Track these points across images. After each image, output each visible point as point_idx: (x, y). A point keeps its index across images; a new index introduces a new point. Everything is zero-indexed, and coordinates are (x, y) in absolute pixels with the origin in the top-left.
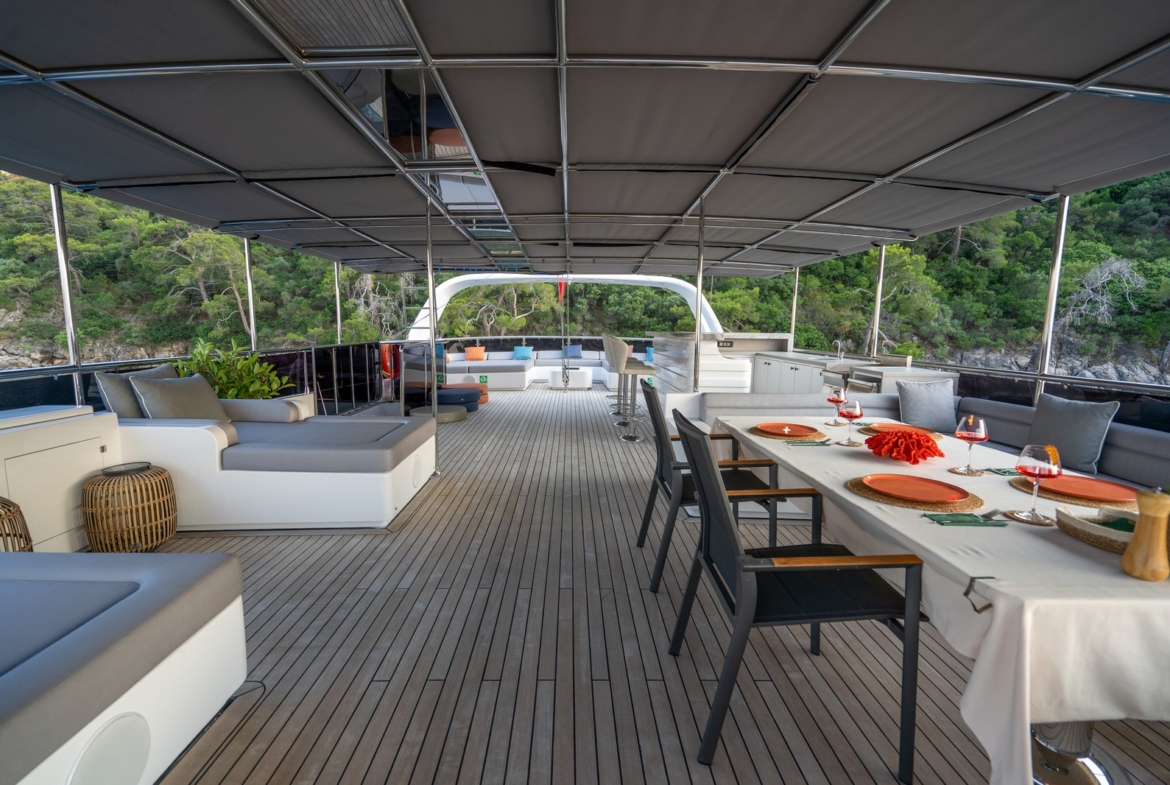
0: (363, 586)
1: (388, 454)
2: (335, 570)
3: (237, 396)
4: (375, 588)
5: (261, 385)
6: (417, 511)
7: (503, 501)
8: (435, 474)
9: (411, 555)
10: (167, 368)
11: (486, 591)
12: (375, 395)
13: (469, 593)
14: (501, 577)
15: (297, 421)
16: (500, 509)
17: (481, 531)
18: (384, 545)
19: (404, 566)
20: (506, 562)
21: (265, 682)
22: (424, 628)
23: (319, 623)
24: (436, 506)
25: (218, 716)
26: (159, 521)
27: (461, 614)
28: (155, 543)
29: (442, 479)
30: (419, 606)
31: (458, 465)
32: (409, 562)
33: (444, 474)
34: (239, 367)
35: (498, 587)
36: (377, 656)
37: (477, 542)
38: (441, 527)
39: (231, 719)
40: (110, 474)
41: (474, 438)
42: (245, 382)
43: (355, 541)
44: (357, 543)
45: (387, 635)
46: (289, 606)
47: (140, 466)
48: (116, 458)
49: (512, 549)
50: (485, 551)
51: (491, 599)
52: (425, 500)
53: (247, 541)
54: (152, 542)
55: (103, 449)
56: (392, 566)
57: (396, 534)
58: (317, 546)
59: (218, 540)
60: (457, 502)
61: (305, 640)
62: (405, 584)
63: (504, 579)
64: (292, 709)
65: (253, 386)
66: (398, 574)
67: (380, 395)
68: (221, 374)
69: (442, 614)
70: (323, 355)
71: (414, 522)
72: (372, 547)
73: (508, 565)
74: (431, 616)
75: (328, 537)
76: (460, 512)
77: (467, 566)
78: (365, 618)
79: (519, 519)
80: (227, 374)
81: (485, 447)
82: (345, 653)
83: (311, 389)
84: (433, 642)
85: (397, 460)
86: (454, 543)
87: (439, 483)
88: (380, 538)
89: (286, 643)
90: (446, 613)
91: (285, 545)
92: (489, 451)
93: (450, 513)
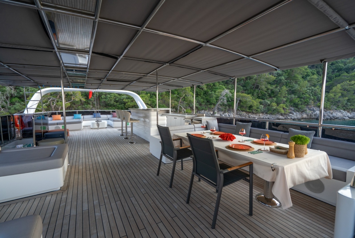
6: (69, 180)
7: (103, 170)
8: (68, 165)
11: (119, 202)
12: (13, 137)
13: (113, 204)
16: (104, 173)
17: (102, 182)
18: (64, 196)
20: (119, 191)
22: (105, 221)
24: (76, 177)
27: (116, 212)
30: (98, 214)
31: (75, 160)
32: (81, 199)
33: (71, 165)
35: (122, 199)
37: (103, 186)
41: (73, 149)
43: (49, 198)
44: (51, 198)
45: (92, 228)
49: (118, 186)
50: (109, 188)
51: (123, 204)
52: (70, 176)
57: (67, 191)
58: (30, 205)
62: (85, 208)
63: (122, 196)
66: (79, 205)
67: (14, 137)
71: (71, 184)
72: (59, 198)
73: (121, 191)
75: (34, 199)
76: (88, 177)
77: (106, 195)
78: (78, 225)
79: (113, 175)
81: (81, 152)
84: (113, 224)
86: (94, 188)
87: (71, 168)
88: (60, 194)
90: (110, 213)
92: (84, 153)
93: (84, 178)
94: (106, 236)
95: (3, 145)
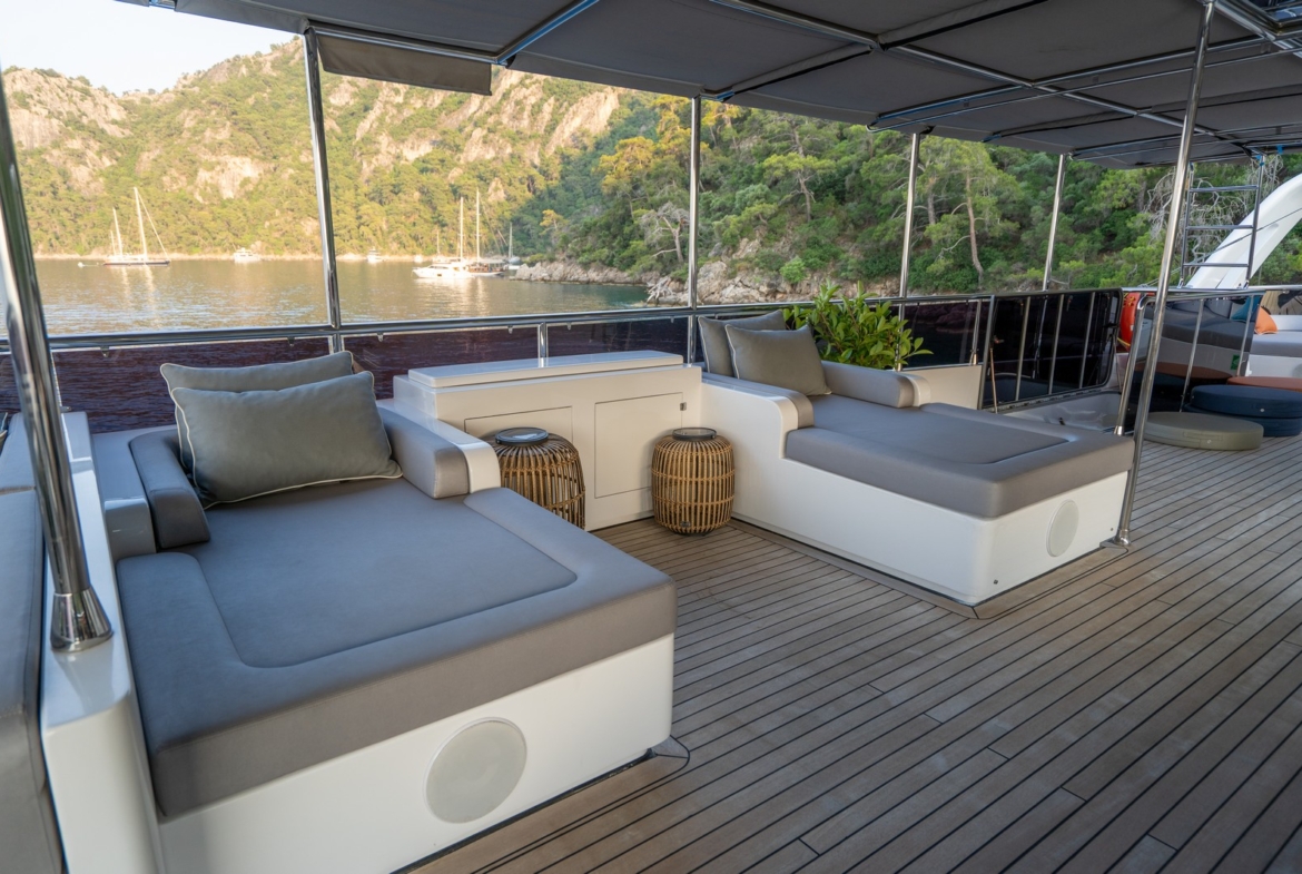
0: (882, 685)
1: (995, 490)
2: (861, 644)
3: (853, 361)
4: (894, 698)
5: (885, 348)
6: (1043, 596)
7: (1234, 639)
8: (1116, 541)
9: (982, 670)
10: (774, 317)
11: (1073, 802)
12: (1095, 376)
13: (1038, 786)
14: (1124, 790)
15: (909, 408)
16: (1215, 654)
17: (1142, 681)
18: (953, 634)
19: (959, 682)
20: (1154, 766)
21: (693, 755)
22: (921, 803)
23: (795, 710)
24: (1082, 600)
25: (628, 766)
26: (710, 503)
27: (998, 816)
28: (708, 526)
29: (1127, 554)
30: (940, 762)
31: (1177, 538)
32: (975, 678)
33: (1137, 545)
34: (861, 321)
35: (1106, 806)
36: (829, 804)
37: (1120, 697)
38: (1067, 642)
39: (636, 779)
40: (679, 437)
41: (1249, 491)
42: (865, 341)
43: (917, 609)
44: (917, 614)
45: (862, 779)
46: (779, 668)
47: (705, 433)
48: (694, 419)
49: (1186, 747)
50: (1125, 722)
51: (1074, 823)
52: (1070, 582)
53: (795, 556)
54: (706, 524)
55: (683, 407)
56: (940, 674)
57: (980, 624)
58: (863, 596)
59: (767, 543)
60: (1130, 606)
61: (764, 726)
62: (941, 714)
63: (1127, 798)
64: (694, 810)
65: (873, 349)
66: (941, 692)
67: (1105, 379)
68: (840, 329)
69: (967, 797)
71: (1026, 613)
72: (932, 629)
73: (1156, 775)
74: (946, 789)
75: (885, 589)
76: (1123, 628)
77: (1068, 734)
78: (852, 736)
79: (1247, 691)
80: (846, 331)
81: (1263, 516)
82: (794, 774)
83: (980, 359)
84: (920, 838)
86: (1072, 680)
87: (1116, 560)
88: (952, 620)
89: (743, 717)
90: (974, 799)
91: (829, 579)
92: (1269, 525)
93: (1101, 622)
94: (853, 838)
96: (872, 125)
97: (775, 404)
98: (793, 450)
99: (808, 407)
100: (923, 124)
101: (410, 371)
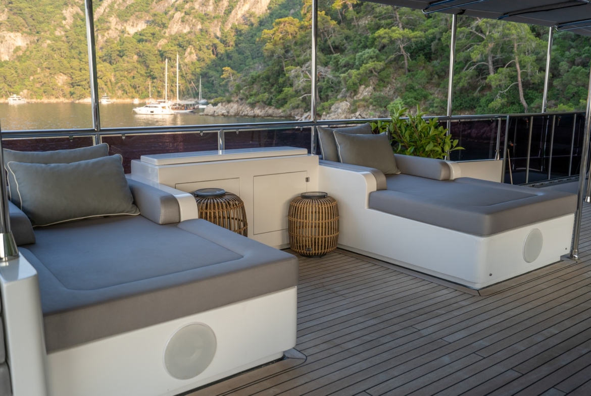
0: (418, 327)
1: (487, 219)
3: (415, 153)
4: (424, 332)
5: (435, 146)
6: (520, 285)
8: (571, 256)
9: (478, 319)
10: (365, 127)
11: (516, 375)
13: (499, 369)
14: (545, 370)
15: (447, 180)
17: (568, 324)
18: (463, 303)
19: (464, 325)
20: (565, 359)
21: (308, 358)
22: (433, 376)
23: (368, 338)
24: (543, 286)
26: (324, 236)
28: (323, 251)
29: (577, 264)
30: (446, 359)
33: (582, 260)
35: (533, 377)
36: (382, 377)
37: (554, 330)
38: (530, 306)
39: (277, 368)
40: (304, 197)
42: (423, 142)
43: (445, 291)
44: (445, 294)
46: (361, 320)
47: (321, 194)
48: (314, 187)
49: (584, 352)
50: (553, 341)
51: (514, 383)
52: (539, 278)
53: (376, 267)
55: (307, 180)
56: (454, 321)
57: (482, 298)
58: (414, 286)
59: (358, 261)
60: (571, 289)
61: (350, 345)
62: (450, 339)
64: (308, 380)
65: (428, 147)
66: (452, 329)
68: (407, 135)
69: (458, 373)
70: (518, 124)
71: (509, 293)
72: (453, 301)
73: (564, 363)
74: (448, 370)
75: (427, 283)
76: (564, 299)
77: (520, 347)
80: (411, 136)
82: (364, 365)
83: (501, 157)
85: (497, 228)
86: (528, 323)
87: (569, 266)
88: (465, 297)
89: (338, 341)
90: (462, 375)
91: (395, 278)
94: (394, 391)
95: (547, 182)
96: (426, 9)
97: (363, 177)
98: (374, 203)
99: (383, 178)
100: (458, 8)
101: (142, 157)
